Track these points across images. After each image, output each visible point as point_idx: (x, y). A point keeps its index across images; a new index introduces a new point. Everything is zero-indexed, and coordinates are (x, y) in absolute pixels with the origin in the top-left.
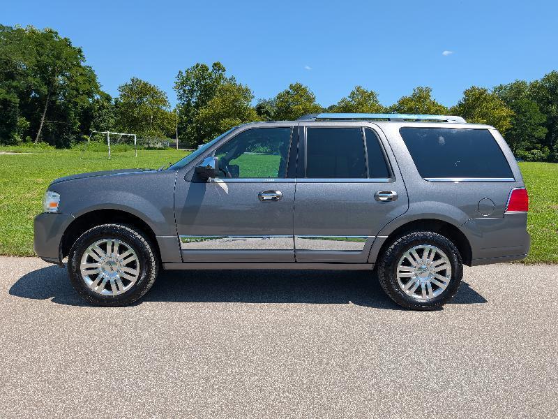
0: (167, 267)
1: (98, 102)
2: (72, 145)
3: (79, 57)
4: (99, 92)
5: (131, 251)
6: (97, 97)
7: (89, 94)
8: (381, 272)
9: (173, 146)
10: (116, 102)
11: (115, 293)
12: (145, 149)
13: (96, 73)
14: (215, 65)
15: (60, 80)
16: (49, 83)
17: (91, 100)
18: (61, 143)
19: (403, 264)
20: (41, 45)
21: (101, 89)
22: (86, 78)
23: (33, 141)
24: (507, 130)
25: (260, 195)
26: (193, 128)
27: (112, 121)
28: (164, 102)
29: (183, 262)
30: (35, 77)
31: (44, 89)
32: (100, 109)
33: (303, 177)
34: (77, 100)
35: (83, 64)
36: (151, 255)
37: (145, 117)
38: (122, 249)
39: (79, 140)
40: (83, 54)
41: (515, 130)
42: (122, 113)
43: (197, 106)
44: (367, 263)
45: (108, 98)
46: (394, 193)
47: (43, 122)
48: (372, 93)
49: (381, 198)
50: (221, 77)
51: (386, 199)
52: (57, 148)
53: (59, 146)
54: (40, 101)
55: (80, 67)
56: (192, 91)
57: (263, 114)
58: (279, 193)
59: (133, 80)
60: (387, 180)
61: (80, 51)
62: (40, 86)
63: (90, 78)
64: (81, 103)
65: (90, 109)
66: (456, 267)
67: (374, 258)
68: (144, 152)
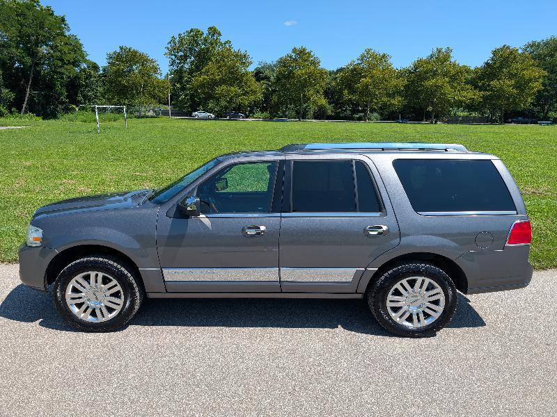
0: (151, 296)
1: (84, 70)
2: (59, 115)
3: (63, 26)
4: (86, 61)
5: (114, 282)
6: (84, 66)
7: (75, 63)
8: (371, 301)
9: (165, 113)
10: (104, 70)
11: (100, 319)
12: (136, 117)
13: (80, 42)
14: (210, 28)
15: (44, 50)
16: (33, 54)
17: (77, 69)
18: (48, 114)
19: (393, 294)
20: (22, 15)
21: (87, 58)
22: (71, 47)
23: (20, 112)
24: (538, 91)
25: (243, 230)
26: (186, 95)
27: (100, 89)
28: (155, 70)
29: (167, 292)
30: (17, 47)
31: (28, 60)
32: (87, 78)
33: (289, 212)
34: (62, 70)
35: (67, 34)
36: (135, 285)
37: (135, 86)
38: (105, 281)
39: (67, 110)
40: (67, 22)
41: (547, 91)
42: (111, 82)
43: (191, 72)
44: (356, 293)
45: (95, 67)
46: (385, 228)
47: (28, 92)
48: (384, 56)
49: (371, 233)
50: (216, 42)
51: (376, 233)
52: (43, 119)
53: (46, 117)
54: (24, 72)
55: (65, 36)
56: (185, 58)
57: (263, 79)
58: (263, 228)
59: (121, 48)
60: (378, 214)
61: (63, 20)
62: (23, 57)
63: (76, 47)
64: (67, 74)
65: (77, 78)
66: (450, 296)
67: (363, 288)
68: (135, 121)
